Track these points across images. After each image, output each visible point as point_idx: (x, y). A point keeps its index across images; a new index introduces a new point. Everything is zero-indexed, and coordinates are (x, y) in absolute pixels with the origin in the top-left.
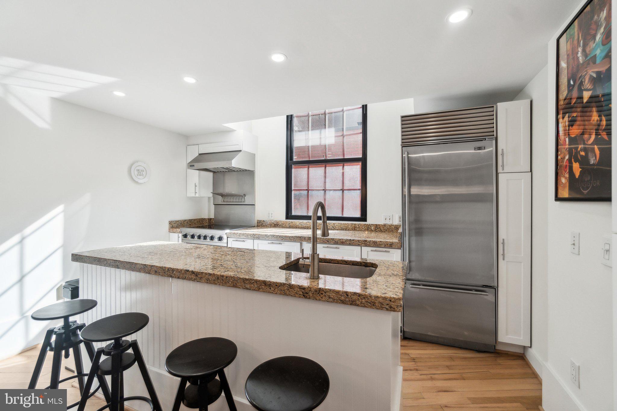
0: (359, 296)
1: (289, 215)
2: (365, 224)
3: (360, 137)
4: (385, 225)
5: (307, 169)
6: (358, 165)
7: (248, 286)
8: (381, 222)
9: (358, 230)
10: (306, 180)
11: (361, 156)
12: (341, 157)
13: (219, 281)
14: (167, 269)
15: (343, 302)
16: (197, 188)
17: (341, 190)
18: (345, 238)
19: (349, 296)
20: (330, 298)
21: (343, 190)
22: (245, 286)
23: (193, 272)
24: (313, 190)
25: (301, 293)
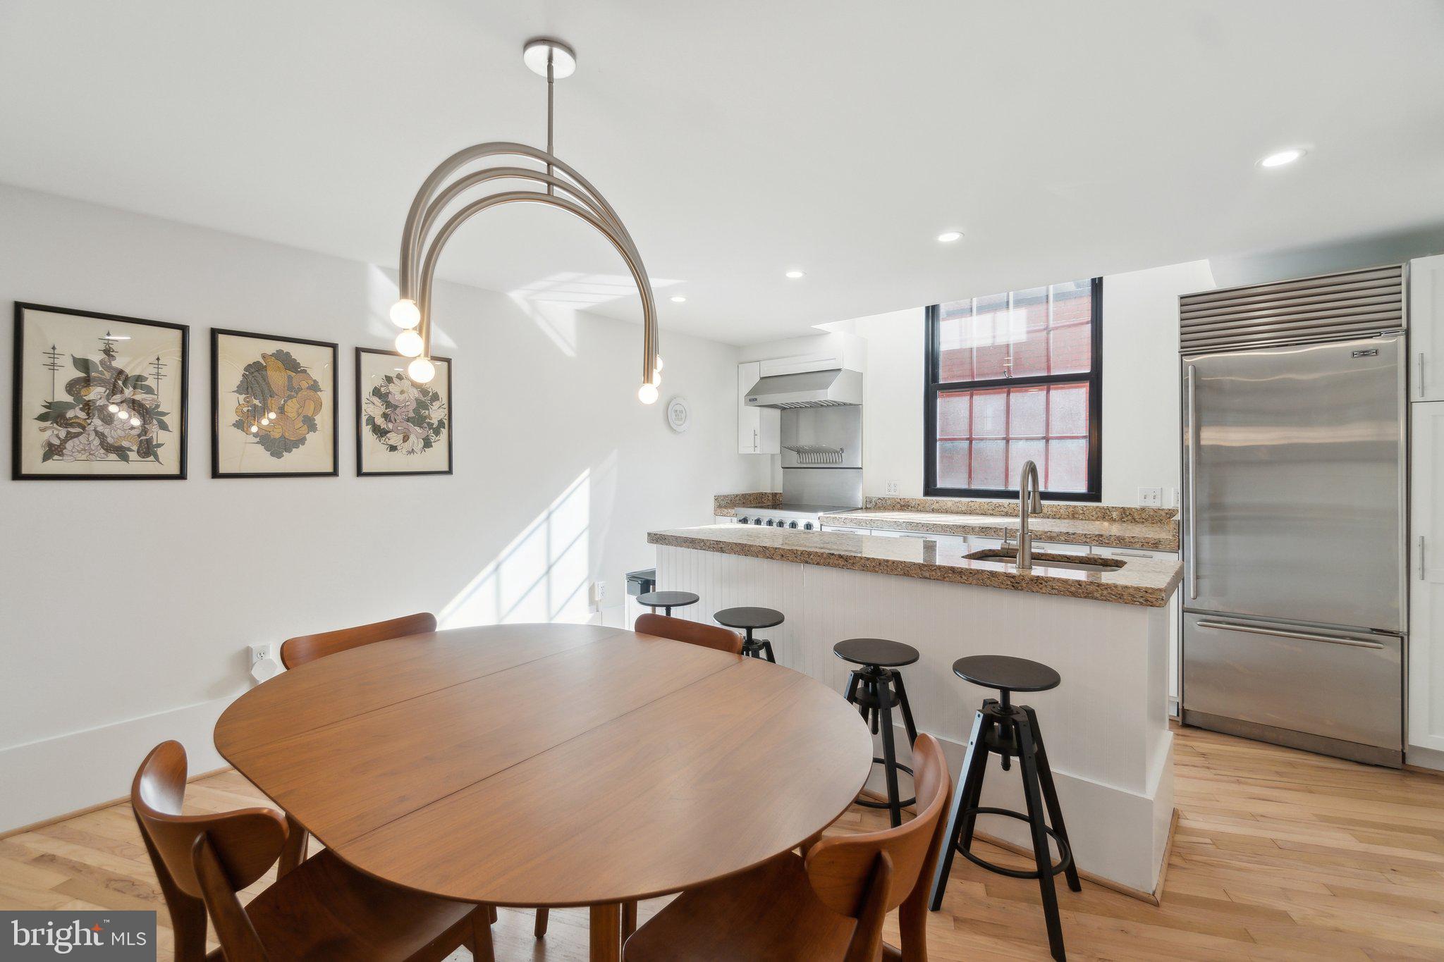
0: (1098, 586)
1: (930, 488)
2: (1097, 507)
3: (1087, 329)
4: (1143, 509)
5: (967, 398)
6: (1084, 386)
7: (927, 575)
8: (1135, 502)
9: (1082, 519)
10: (967, 421)
11: (1087, 370)
12: (1044, 374)
13: (881, 568)
14: (799, 553)
15: (1074, 595)
16: (758, 438)
17: (1043, 438)
18: (1057, 530)
19: (1083, 587)
20: (1053, 589)
21: (1047, 439)
22: (922, 574)
23: (840, 556)
24: (982, 439)
25: (1009, 583)
